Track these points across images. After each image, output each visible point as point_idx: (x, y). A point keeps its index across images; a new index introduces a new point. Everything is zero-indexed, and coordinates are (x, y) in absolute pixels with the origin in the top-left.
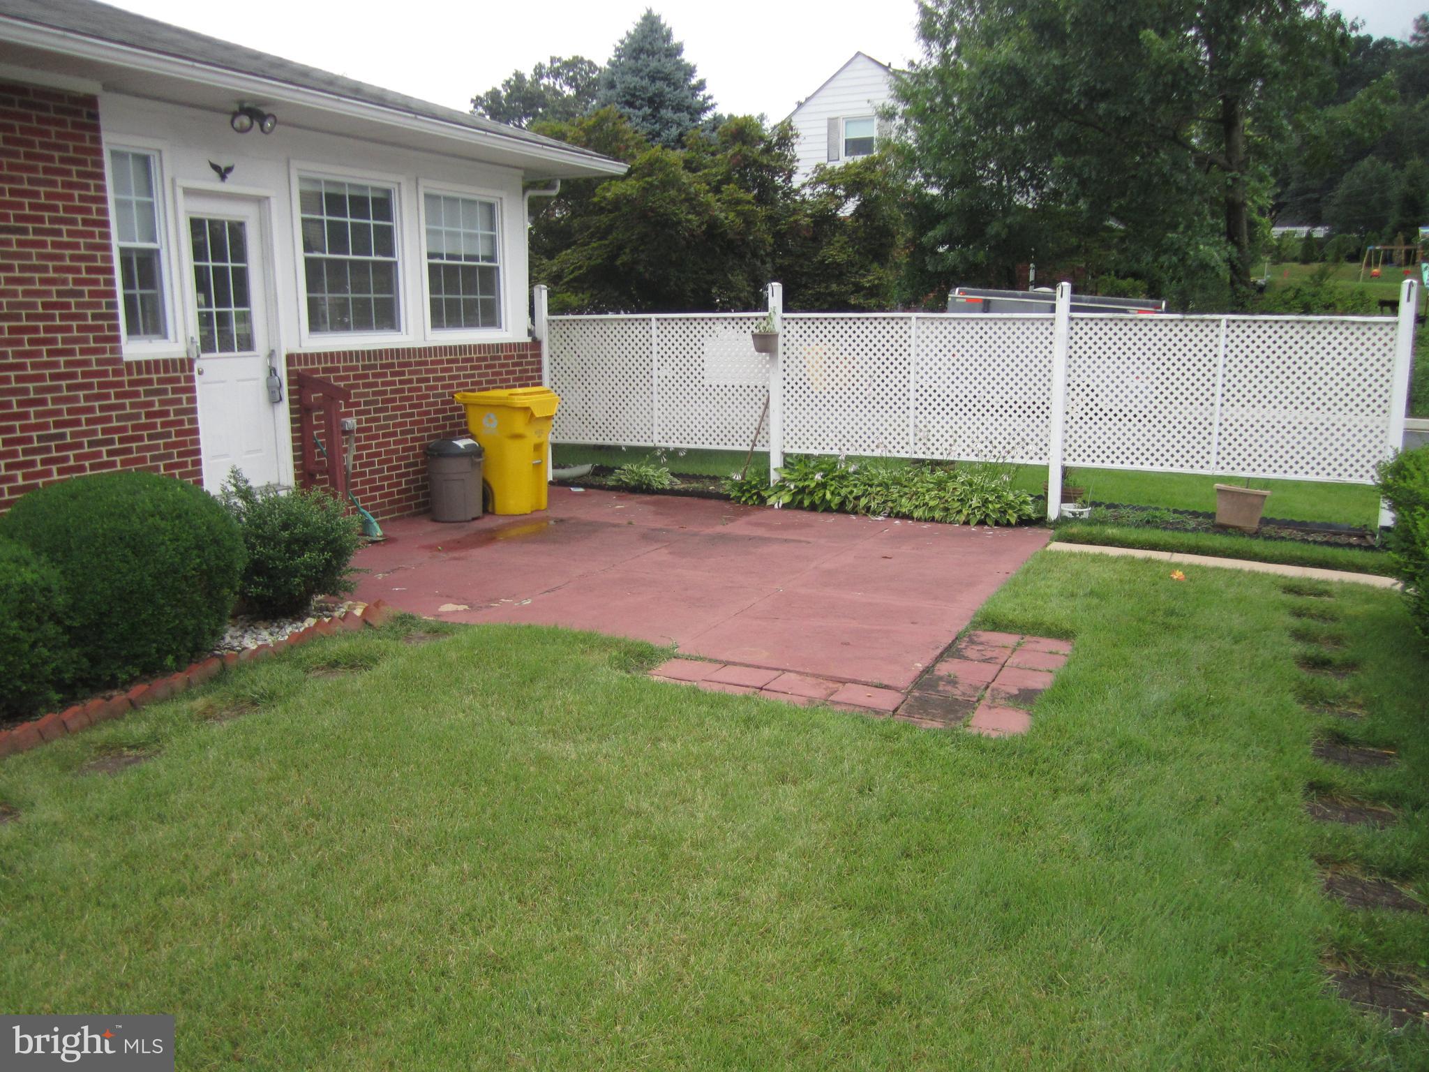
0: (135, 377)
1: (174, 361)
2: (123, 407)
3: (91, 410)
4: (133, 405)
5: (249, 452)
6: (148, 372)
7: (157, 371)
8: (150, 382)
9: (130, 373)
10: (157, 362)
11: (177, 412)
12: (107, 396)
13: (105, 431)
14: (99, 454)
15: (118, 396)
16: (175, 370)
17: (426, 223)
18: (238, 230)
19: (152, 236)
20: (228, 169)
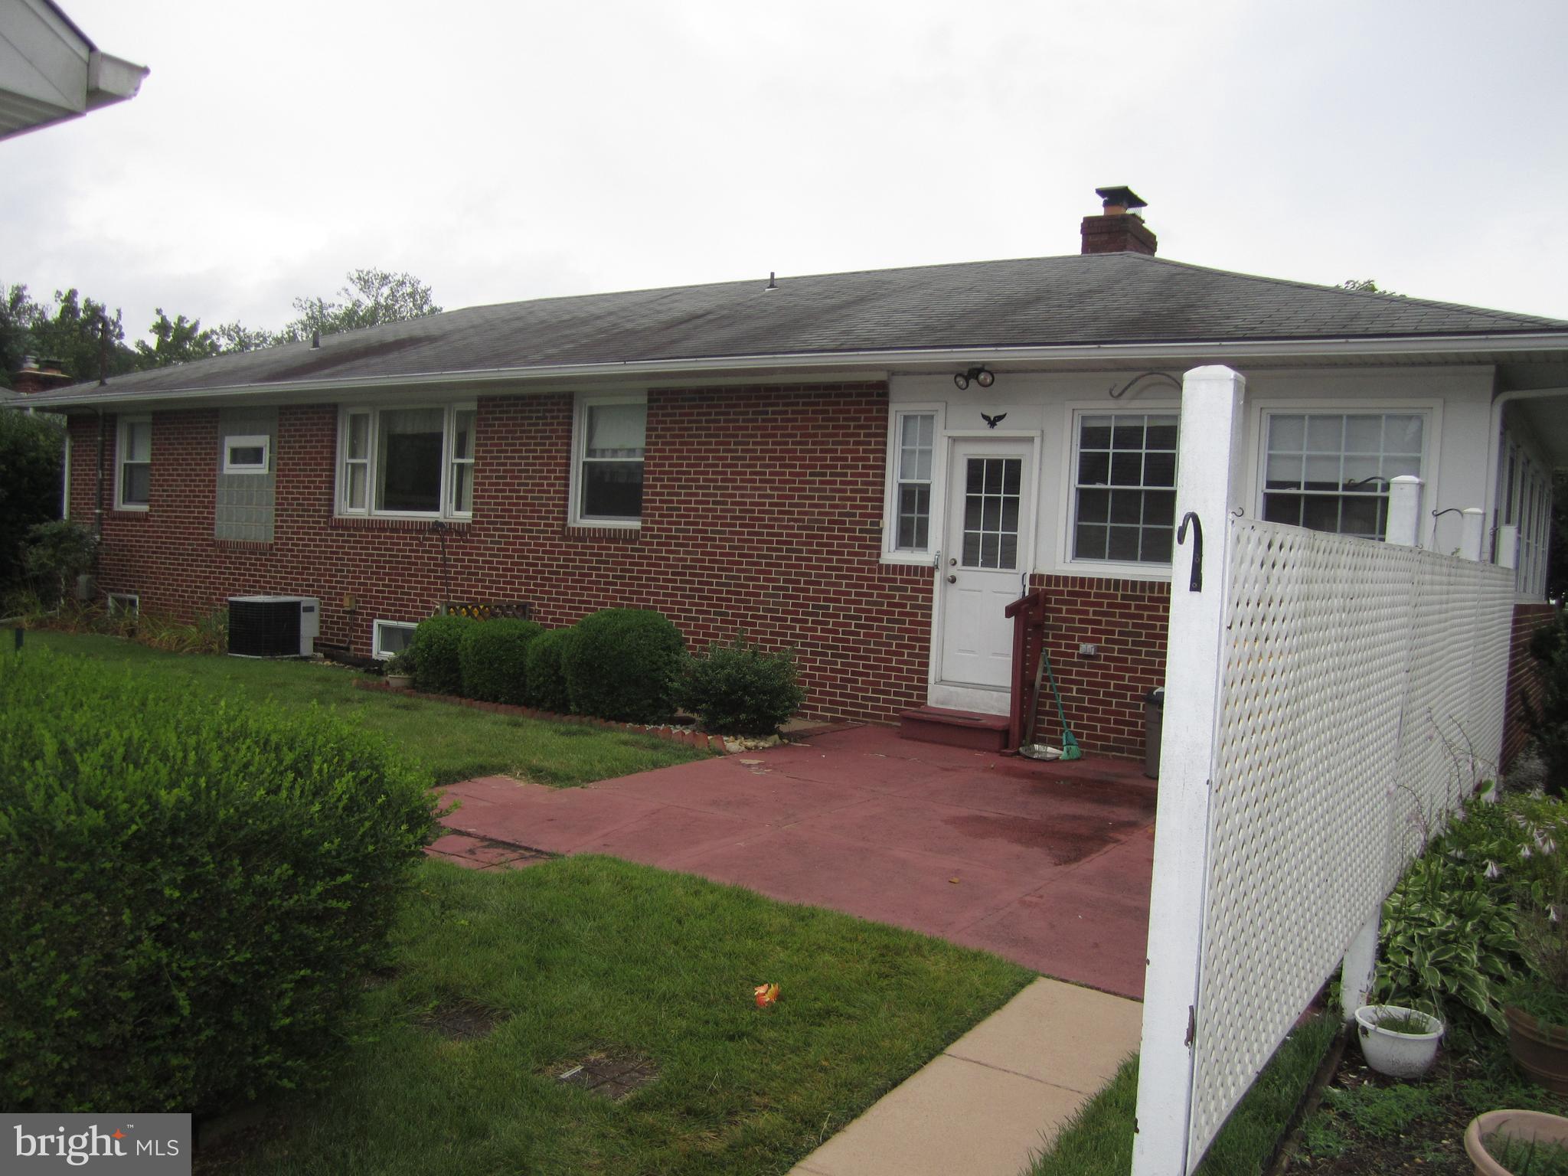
0: (884, 575)
1: (923, 568)
2: (871, 595)
3: (849, 594)
4: (879, 596)
5: (995, 654)
6: (894, 573)
7: (901, 574)
8: (894, 580)
9: (880, 572)
10: (902, 567)
11: (913, 607)
12: (862, 586)
13: (856, 610)
14: (850, 625)
15: (869, 587)
16: (916, 574)
17: (1271, 448)
18: (1015, 466)
19: (926, 470)
20: (1000, 418)
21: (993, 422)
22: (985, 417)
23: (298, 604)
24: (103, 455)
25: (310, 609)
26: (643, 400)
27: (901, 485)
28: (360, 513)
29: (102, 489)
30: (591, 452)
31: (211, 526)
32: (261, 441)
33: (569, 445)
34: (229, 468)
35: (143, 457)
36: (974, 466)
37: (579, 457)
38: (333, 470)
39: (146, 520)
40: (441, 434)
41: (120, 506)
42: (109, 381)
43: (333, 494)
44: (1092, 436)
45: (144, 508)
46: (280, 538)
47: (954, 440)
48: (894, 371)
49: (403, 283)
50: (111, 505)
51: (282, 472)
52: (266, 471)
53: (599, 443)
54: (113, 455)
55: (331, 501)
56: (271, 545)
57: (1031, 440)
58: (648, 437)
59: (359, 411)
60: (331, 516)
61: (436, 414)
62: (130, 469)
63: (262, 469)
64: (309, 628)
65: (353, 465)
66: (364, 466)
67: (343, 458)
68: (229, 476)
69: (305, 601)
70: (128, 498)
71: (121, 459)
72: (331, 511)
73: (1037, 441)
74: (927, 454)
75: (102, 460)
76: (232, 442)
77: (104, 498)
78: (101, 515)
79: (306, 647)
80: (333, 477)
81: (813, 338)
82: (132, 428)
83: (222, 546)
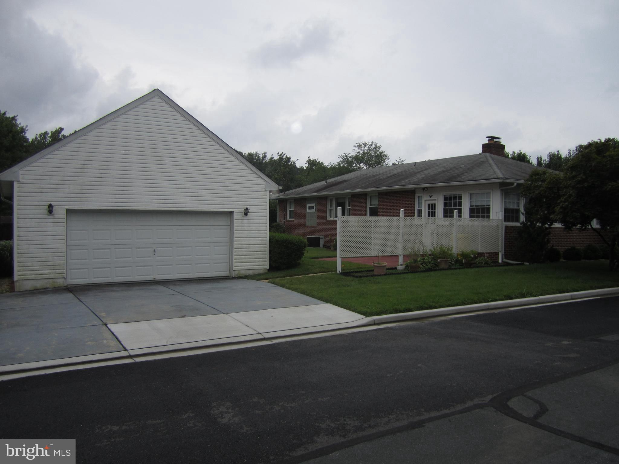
17: (470, 199)
18: (435, 204)
19: (421, 207)
20: (432, 196)
21: (431, 197)
22: (430, 196)
23: (320, 237)
24: (285, 208)
25: (322, 238)
26: (378, 194)
27: (418, 209)
28: (332, 219)
29: (285, 216)
30: (371, 205)
31: (305, 223)
32: (314, 205)
33: (366, 204)
34: (308, 211)
35: (292, 209)
36: (429, 205)
37: (368, 206)
38: (327, 210)
39: (293, 222)
40: (345, 202)
41: (289, 219)
42: (286, 192)
43: (327, 215)
44: (445, 198)
45: (293, 219)
46: (318, 225)
47: (426, 200)
48: (416, 188)
49: (372, 145)
50: (287, 219)
51: (317, 210)
52: (315, 211)
53: (372, 203)
54: (287, 208)
55: (327, 216)
56: (316, 226)
57: (436, 200)
58: (379, 202)
59: (332, 198)
60: (326, 220)
61: (344, 198)
62: (290, 211)
63: (314, 210)
64: (322, 242)
65: (331, 209)
66: (332, 209)
67: (329, 208)
68: (308, 212)
69: (321, 237)
70: (290, 217)
71: (288, 209)
72: (327, 219)
73: (437, 200)
74: (422, 203)
75: (285, 210)
76: (309, 205)
77: (285, 218)
78: (285, 221)
79: (321, 246)
80: (327, 212)
81: (403, 182)
82: (290, 202)
83: (307, 227)
